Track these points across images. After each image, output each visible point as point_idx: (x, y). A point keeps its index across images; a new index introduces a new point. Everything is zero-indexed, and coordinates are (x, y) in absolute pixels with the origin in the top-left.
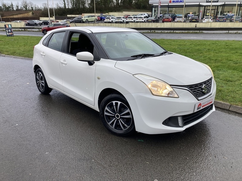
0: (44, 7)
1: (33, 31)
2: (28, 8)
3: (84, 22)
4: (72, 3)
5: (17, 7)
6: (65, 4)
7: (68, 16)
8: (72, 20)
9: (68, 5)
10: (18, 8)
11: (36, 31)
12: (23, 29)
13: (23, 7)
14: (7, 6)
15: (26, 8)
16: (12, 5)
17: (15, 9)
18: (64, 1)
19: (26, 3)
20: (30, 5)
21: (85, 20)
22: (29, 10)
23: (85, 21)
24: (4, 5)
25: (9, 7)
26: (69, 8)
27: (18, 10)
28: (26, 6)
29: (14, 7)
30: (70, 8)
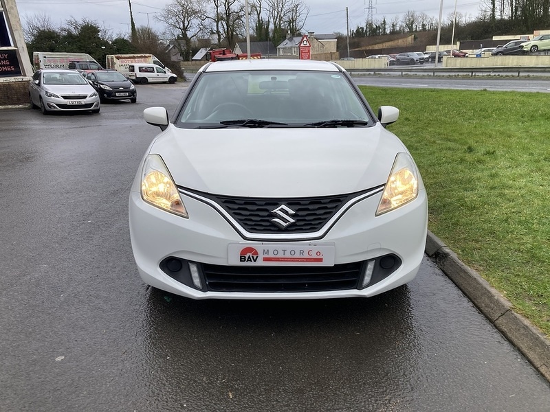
0: (450, 22)
1: (390, 77)
2: (414, 27)
3: (527, 51)
4: (514, 4)
5: (394, 26)
6: (493, 10)
7: (495, 38)
8: (500, 49)
9: (502, 11)
10: (394, 30)
11: (394, 77)
12: (372, 73)
13: (404, 25)
14: (374, 27)
15: (411, 28)
16: (384, 22)
17: (388, 32)
18: (493, 4)
19: (412, 16)
20: (420, 20)
21: (530, 46)
22: (416, 31)
23: (529, 49)
24: (369, 25)
25: (378, 28)
26: (502, 20)
27: (393, 32)
28: (412, 23)
29: (387, 26)
30: (506, 17)
